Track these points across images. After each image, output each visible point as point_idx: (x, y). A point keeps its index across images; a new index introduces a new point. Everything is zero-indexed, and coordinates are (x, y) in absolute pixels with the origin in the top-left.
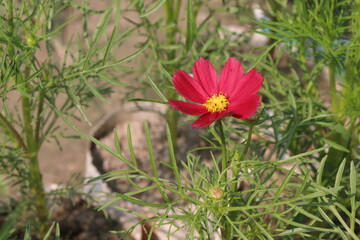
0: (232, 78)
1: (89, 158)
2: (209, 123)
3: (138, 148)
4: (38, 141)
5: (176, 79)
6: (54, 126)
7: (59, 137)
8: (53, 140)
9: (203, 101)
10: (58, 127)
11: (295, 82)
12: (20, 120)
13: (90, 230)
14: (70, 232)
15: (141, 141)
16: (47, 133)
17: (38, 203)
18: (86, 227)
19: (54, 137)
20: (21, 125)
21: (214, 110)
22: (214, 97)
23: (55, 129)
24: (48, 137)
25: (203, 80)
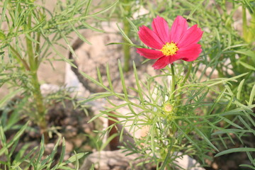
0: (180, 31)
1: (68, 66)
2: (165, 65)
3: (101, 56)
4: (37, 62)
5: (141, 33)
6: (48, 52)
7: (51, 60)
8: (47, 62)
9: (160, 48)
10: (51, 53)
11: (217, 18)
12: (23, 47)
13: (72, 116)
14: (58, 118)
15: (103, 50)
16: (43, 57)
17: (38, 103)
18: (69, 114)
19: (48, 60)
20: (24, 51)
21: (168, 54)
22: (167, 44)
23: (49, 54)
24: (44, 59)
25: (159, 32)
